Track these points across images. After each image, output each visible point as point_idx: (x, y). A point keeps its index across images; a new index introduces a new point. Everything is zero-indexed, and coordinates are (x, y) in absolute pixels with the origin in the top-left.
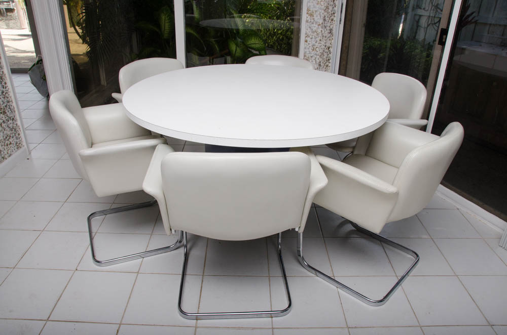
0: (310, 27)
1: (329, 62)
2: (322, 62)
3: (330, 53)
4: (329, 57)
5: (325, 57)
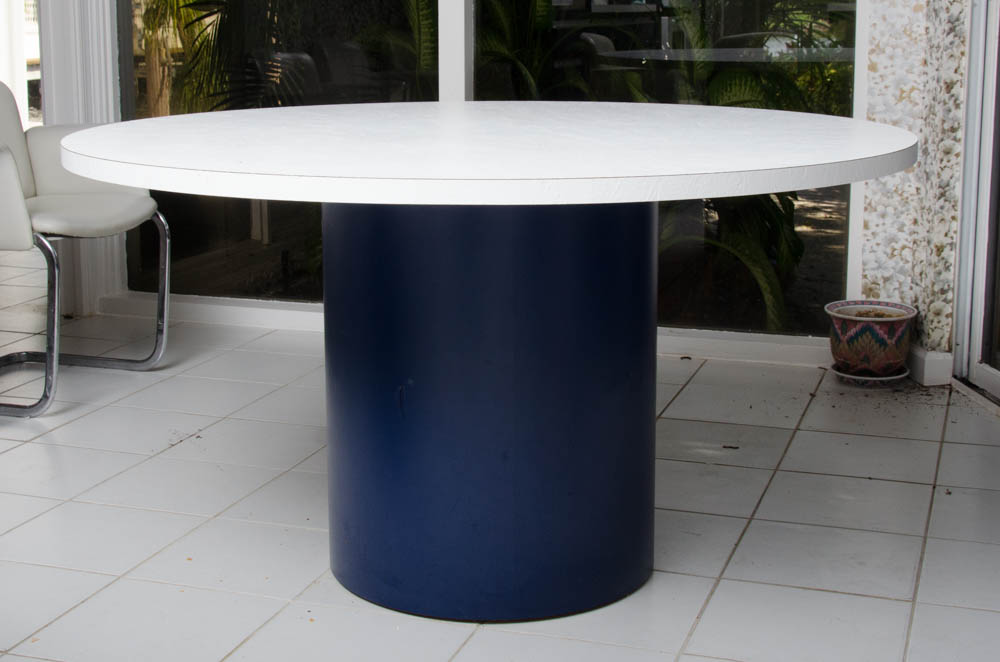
0: (884, 19)
1: (955, 139)
2: (930, 141)
3: (957, 106)
4: (955, 119)
5: (937, 121)
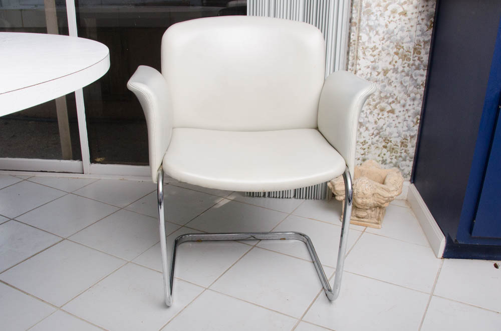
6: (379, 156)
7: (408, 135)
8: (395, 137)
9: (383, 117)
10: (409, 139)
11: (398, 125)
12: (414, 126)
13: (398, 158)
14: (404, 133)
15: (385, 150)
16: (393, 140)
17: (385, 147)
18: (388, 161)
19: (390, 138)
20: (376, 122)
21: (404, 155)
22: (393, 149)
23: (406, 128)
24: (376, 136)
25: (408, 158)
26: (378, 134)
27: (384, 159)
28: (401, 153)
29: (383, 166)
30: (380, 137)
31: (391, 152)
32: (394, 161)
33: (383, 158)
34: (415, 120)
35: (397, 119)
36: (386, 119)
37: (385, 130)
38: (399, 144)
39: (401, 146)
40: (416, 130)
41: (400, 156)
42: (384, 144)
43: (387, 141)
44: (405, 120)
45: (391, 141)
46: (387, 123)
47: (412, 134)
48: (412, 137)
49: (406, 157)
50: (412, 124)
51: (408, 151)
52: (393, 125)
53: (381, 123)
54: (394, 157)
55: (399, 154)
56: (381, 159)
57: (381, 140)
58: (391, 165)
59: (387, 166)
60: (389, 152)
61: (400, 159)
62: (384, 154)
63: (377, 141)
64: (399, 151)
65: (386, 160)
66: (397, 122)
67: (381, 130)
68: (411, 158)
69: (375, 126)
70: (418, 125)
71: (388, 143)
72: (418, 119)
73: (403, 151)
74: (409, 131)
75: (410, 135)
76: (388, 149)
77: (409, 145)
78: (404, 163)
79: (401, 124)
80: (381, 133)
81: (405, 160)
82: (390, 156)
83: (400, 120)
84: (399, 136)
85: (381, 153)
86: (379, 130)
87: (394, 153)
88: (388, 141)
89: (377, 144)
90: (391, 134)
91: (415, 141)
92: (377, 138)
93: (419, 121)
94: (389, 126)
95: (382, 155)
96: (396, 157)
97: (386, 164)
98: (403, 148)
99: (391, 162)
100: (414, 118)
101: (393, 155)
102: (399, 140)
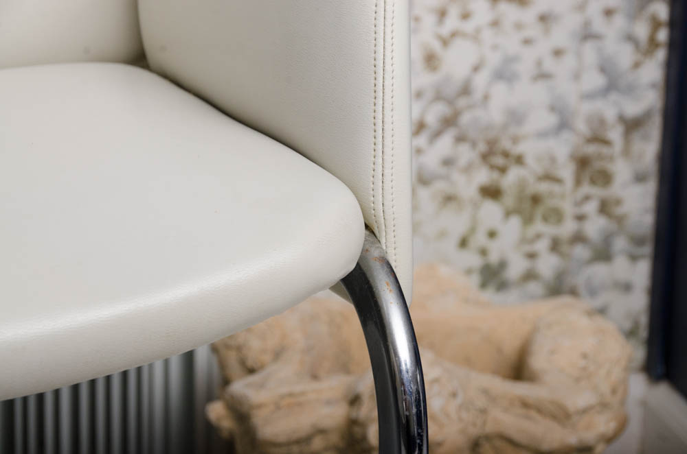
6: (463, 243)
7: (610, 114)
8: (543, 135)
9: (469, 26)
10: (615, 134)
11: (549, 64)
12: (637, 65)
13: (565, 248)
14: (587, 108)
15: (491, 212)
16: (528, 148)
17: (491, 192)
18: (517, 267)
19: (515, 140)
20: (431, 60)
21: (595, 226)
22: (536, 200)
23: (595, 80)
24: (437, 134)
25: (620, 244)
26: (449, 122)
27: (494, 258)
28: (581, 218)
29: (489, 295)
30: (460, 139)
31: (528, 220)
32: (548, 265)
33: (483, 252)
34: (642, 30)
35: (547, 31)
36: (488, 35)
37: (486, 98)
38: (567, 172)
39: (578, 182)
40: (653, 86)
41: (578, 238)
42: (483, 176)
43: (499, 161)
44: (587, 35)
45: (519, 160)
46: (494, 60)
47: (633, 109)
48: (632, 126)
49: (607, 239)
50: (625, 56)
51: (618, 202)
52: (525, 67)
53: (458, 62)
54: (542, 246)
55: (568, 228)
56: (475, 261)
57: (466, 154)
58: (534, 288)
59: (512, 296)
60: (515, 222)
61: (581, 252)
62: (492, 234)
63: (448, 162)
64: (568, 208)
65: (503, 265)
66: (543, 48)
67: (462, 102)
68: (638, 241)
69: (426, 79)
70: (661, 55)
71: (503, 170)
72: (656, 24)
73: (591, 208)
74: (614, 96)
75: (622, 119)
76: (509, 200)
77: (622, 171)
78: (600, 271)
79: (569, 61)
80: (465, 119)
81: (603, 254)
82: (524, 240)
83: (561, 35)
84: (564, 125)
85: (473, 230)
86: (450, 102)
87: (545, 219)
88: (506, 155)
89: (446, 178)
90: (515, 117)
91: (649, 148)
92: (445, 144)
93: (663, 35)
94: (504, 74)
95: (480, 239)
96: (555, 246)
97: (502, 286)
98: (586, 189)
99: (530, 276)
100: (634, 16)
101: (538, 236)
102: (562, 149)
